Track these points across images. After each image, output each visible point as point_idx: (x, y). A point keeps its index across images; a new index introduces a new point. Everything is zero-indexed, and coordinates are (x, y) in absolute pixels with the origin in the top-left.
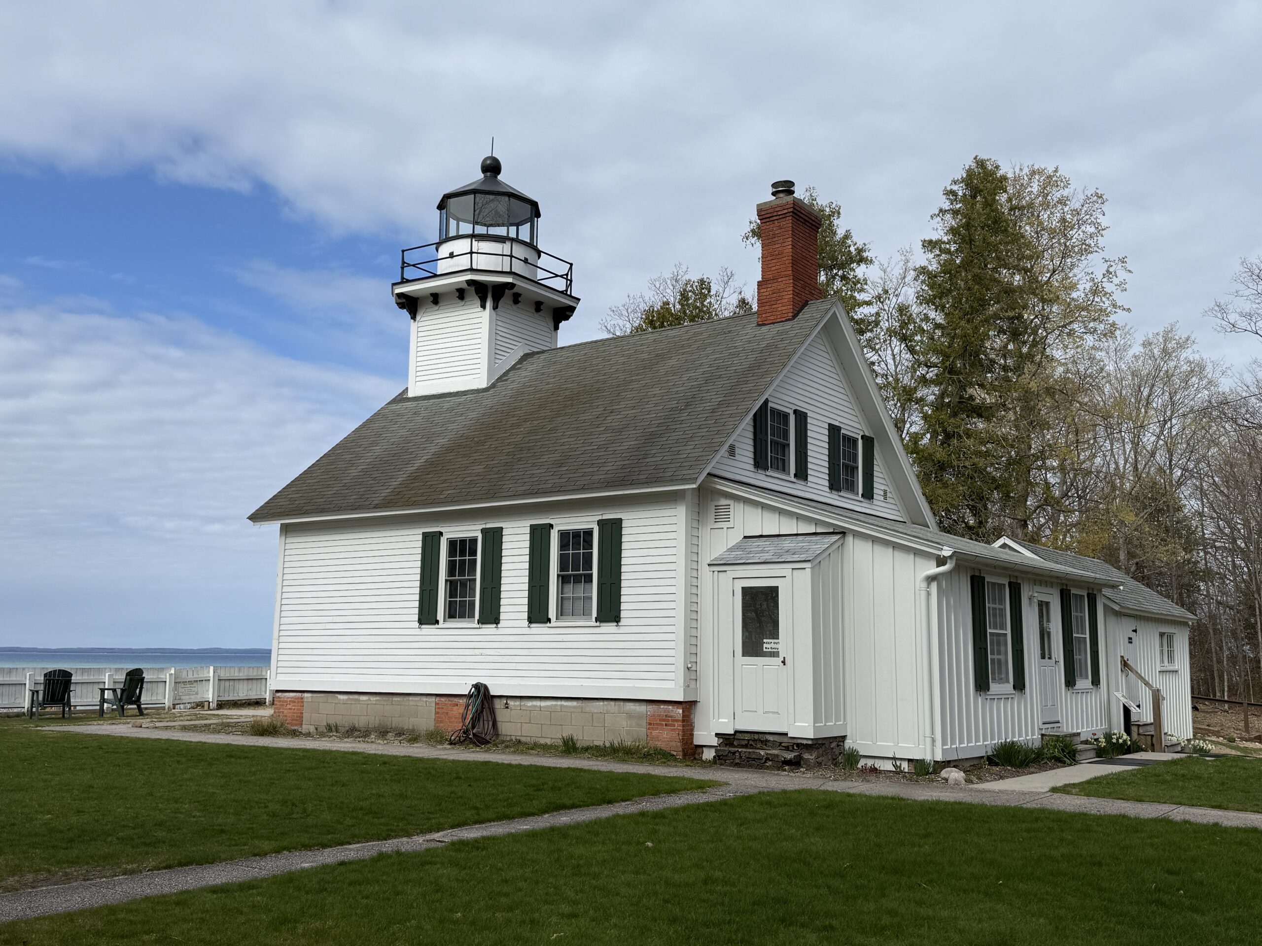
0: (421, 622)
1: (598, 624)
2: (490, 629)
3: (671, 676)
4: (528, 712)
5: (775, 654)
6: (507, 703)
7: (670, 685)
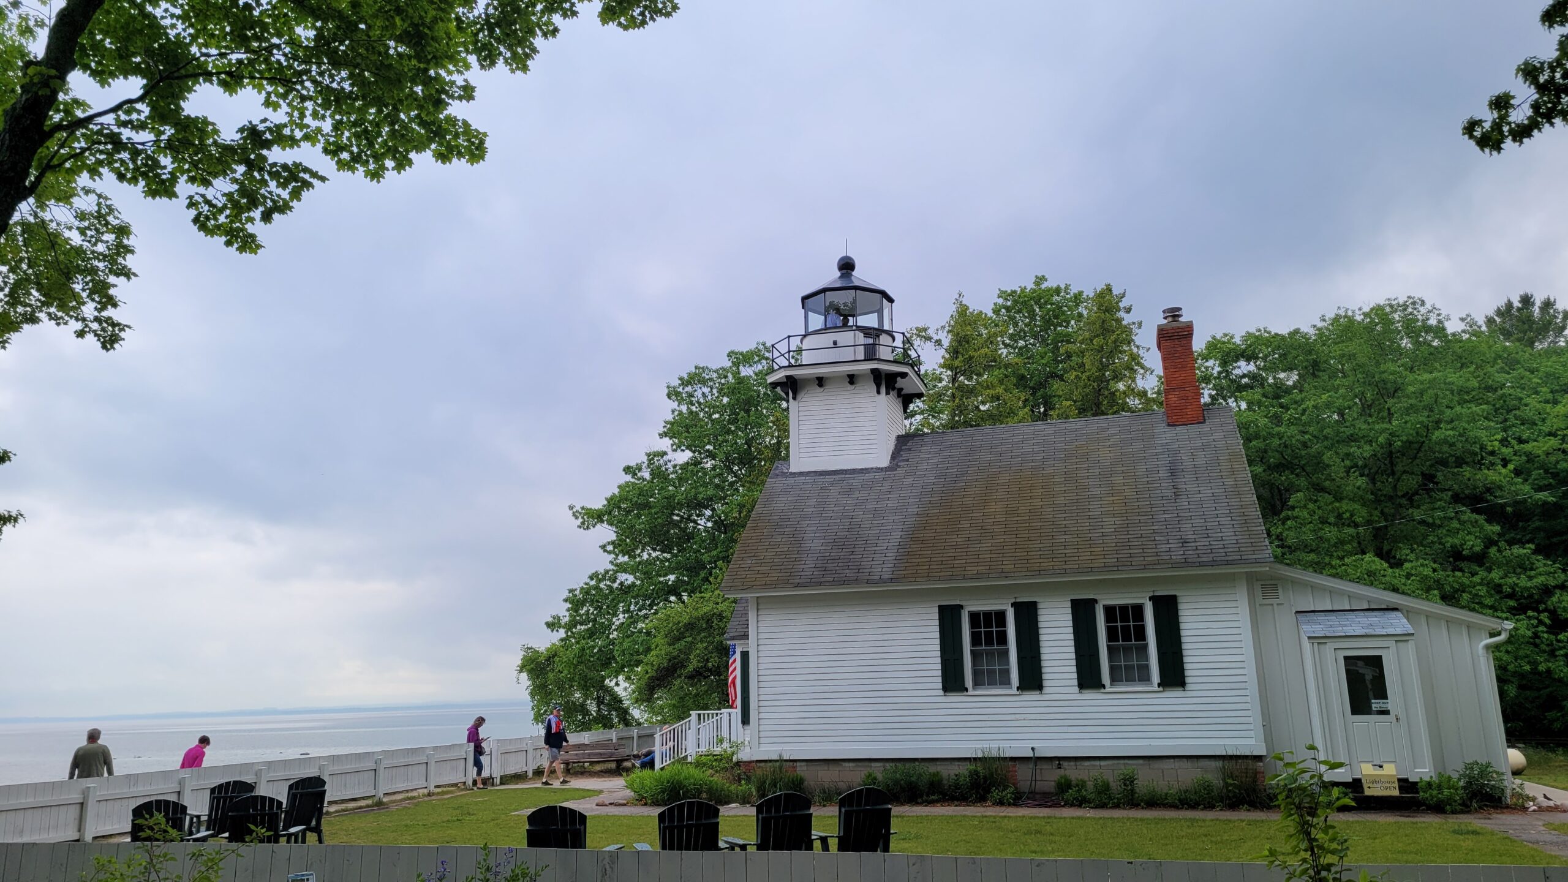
0: (947, 688)
1: (1161, 689)
2: (1031, 696)
3: (1252, 733)
4: (1086, 771)
5: (1385, 712)
6: (1059, 764)
7: (1252, 742)
